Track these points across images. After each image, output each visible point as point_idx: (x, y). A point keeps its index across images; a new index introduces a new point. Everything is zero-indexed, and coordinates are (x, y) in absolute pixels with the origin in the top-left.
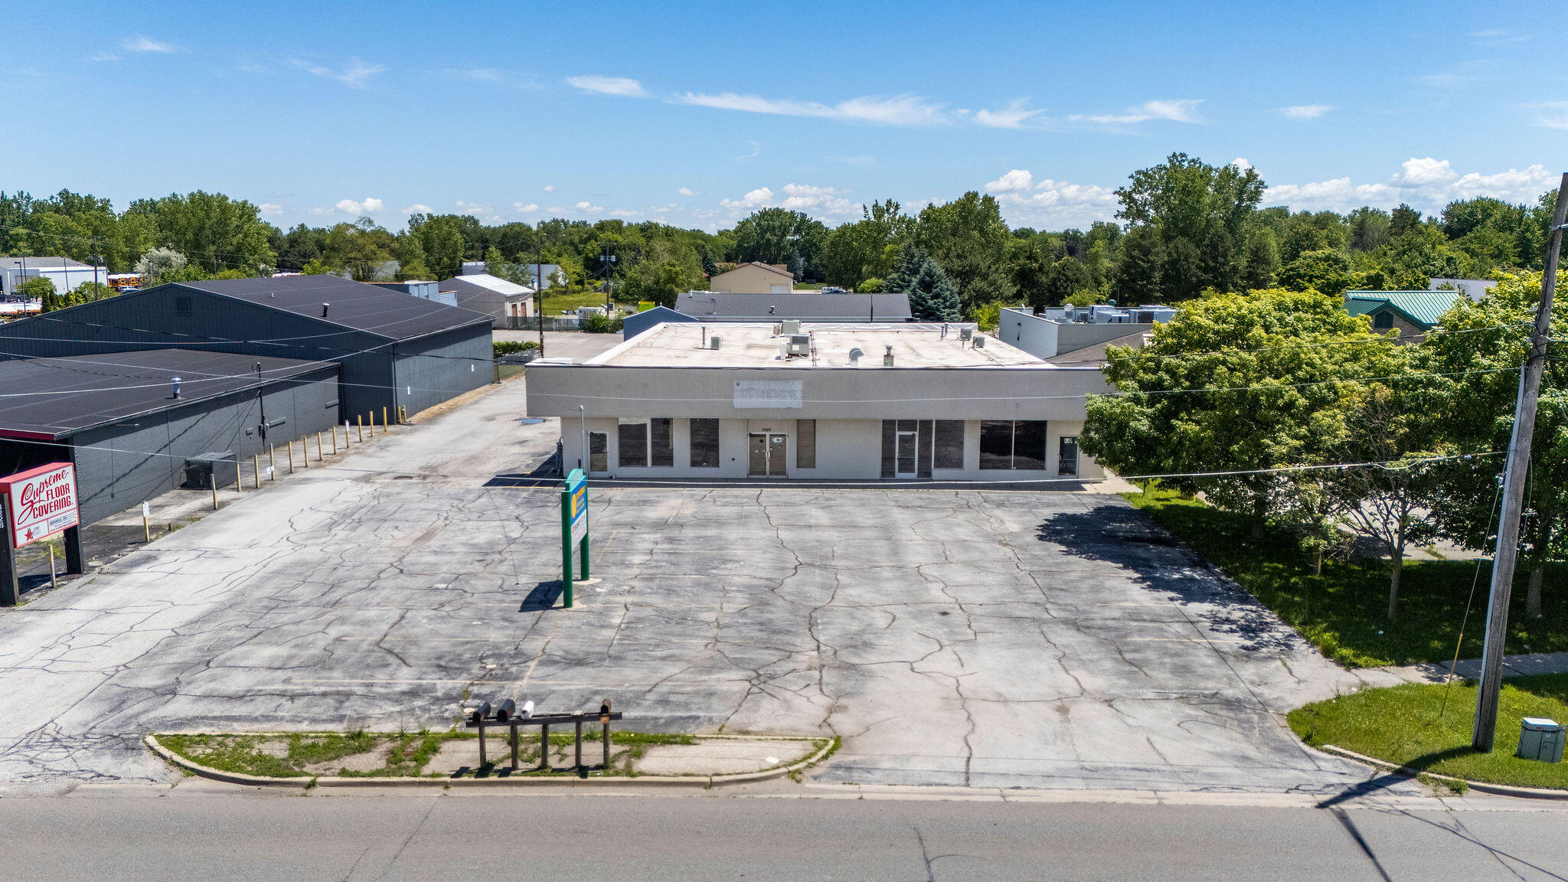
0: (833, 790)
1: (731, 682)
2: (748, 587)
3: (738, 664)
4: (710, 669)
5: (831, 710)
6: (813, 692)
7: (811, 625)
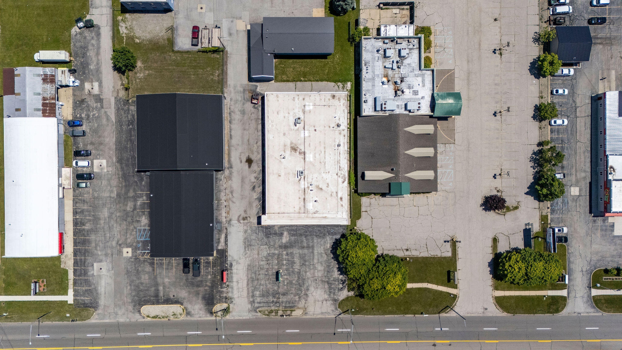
0: (305, 317)
1: (297, 298)
2: (297, 272)
3: (298, 294)
4: (295, 296)
5: (305, 303)
6: (303, 300)
7: (304, 284)
